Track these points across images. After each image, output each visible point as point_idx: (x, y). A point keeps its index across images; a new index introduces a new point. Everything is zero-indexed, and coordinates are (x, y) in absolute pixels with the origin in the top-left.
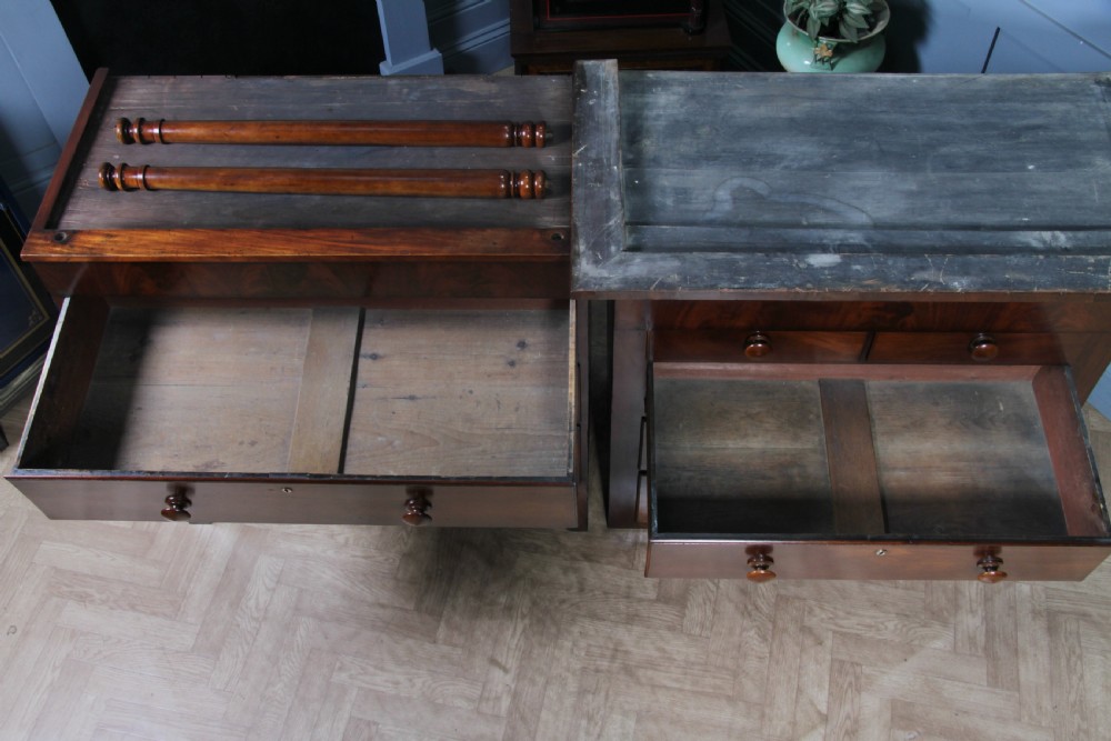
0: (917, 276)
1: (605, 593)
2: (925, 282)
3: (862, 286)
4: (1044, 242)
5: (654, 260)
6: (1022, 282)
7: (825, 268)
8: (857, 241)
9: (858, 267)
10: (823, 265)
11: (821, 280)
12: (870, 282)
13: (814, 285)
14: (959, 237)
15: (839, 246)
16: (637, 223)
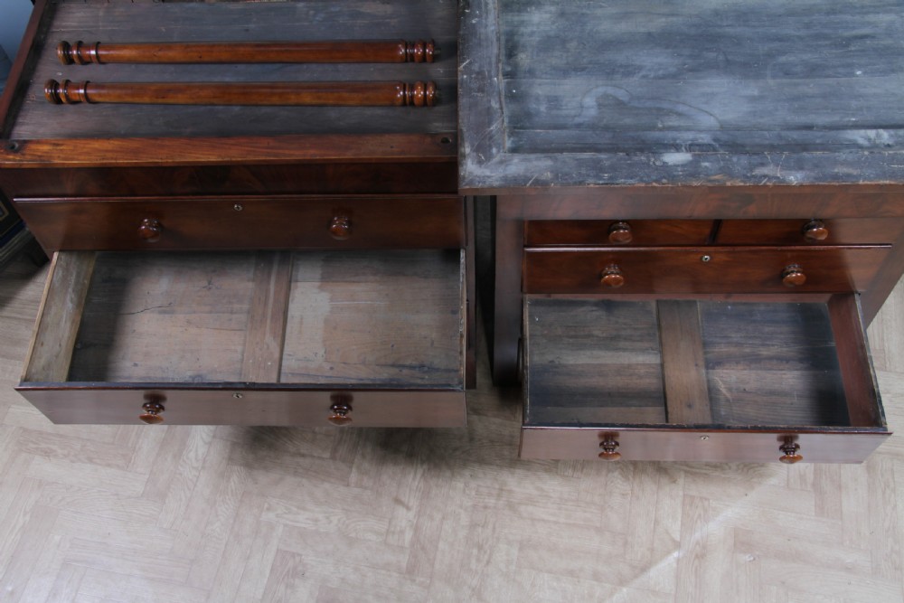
0: (759, 171)
1: (492, 441)
2: (765, 176)
3: (710, 181)
4: (869, 140)
5: (529, 160)
6: (849, 176)
7: (678, 166)
8: (705, 141)
9: (707, 164)
10: (677, 163)
11: (674, 176)
12: (716, 177)
13: (668, 180)
14: (795, 137)
15: (691, 145)
16: (515, 128)
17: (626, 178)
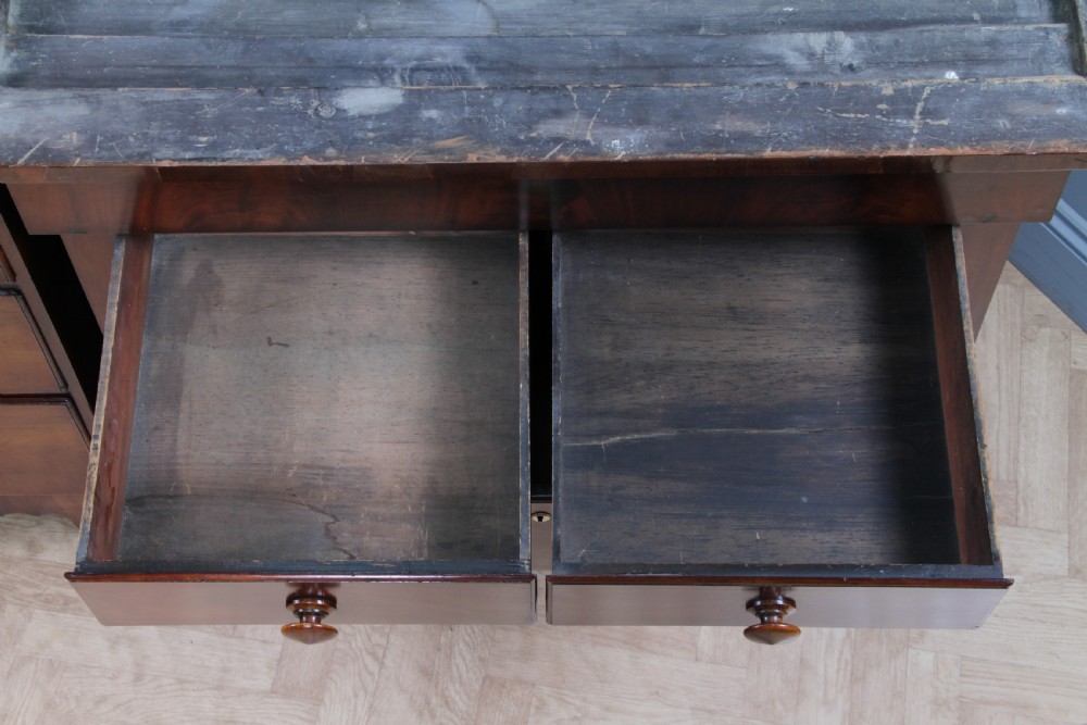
0: (545, 129)
2: (557, 140)
3: (431, 152)
4: (811, 55)
5: (36, 105)
6: (743, 137)
7: (368, 117)
8: (449, 61)
9: (433, 113)
10: (366, 111)
11: (355, 140)
12: (449, 143)
13: (340, 150)
14: (649, 49)
15: (413, 70)
16: (31, 29)
17: (246, 145)
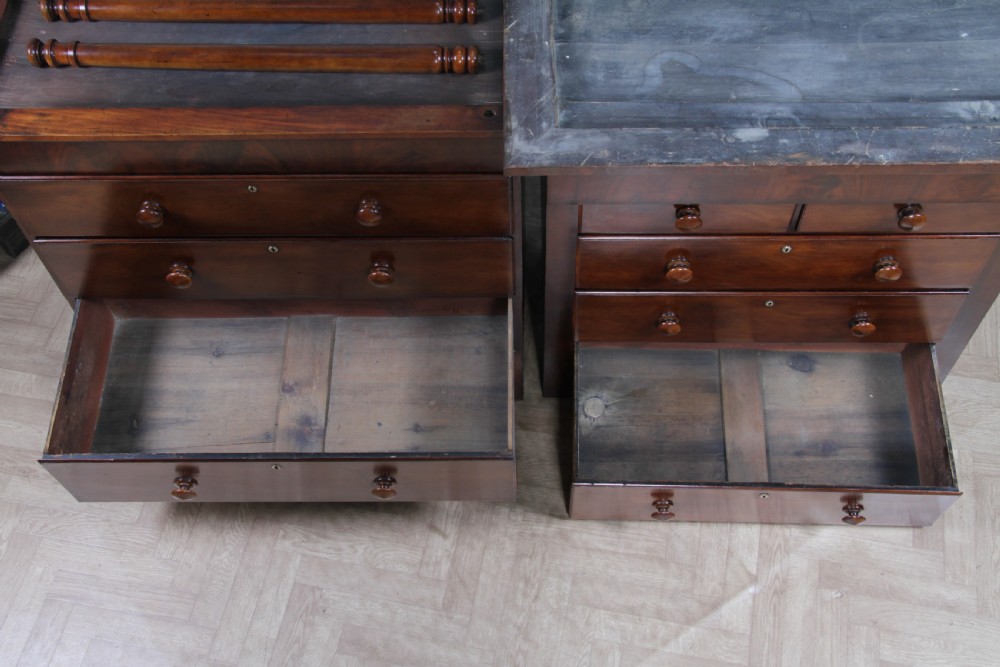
0: (844, 149)
2: (851, 155)
3: (788, 160)
4: (973, 113)
5: (584, 137)
6: (947, 154)
7: (752, 143)
8: (785, 115)
9: (785, 141)
10: (751, 140)
11: (748, 154)
12: (797, 156)
13: (741, 159)
14: (887, 110)
15: (767, 119)
16: (568, 99)
17: (693, 157)
